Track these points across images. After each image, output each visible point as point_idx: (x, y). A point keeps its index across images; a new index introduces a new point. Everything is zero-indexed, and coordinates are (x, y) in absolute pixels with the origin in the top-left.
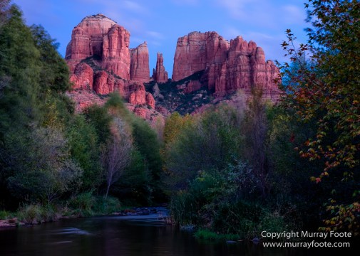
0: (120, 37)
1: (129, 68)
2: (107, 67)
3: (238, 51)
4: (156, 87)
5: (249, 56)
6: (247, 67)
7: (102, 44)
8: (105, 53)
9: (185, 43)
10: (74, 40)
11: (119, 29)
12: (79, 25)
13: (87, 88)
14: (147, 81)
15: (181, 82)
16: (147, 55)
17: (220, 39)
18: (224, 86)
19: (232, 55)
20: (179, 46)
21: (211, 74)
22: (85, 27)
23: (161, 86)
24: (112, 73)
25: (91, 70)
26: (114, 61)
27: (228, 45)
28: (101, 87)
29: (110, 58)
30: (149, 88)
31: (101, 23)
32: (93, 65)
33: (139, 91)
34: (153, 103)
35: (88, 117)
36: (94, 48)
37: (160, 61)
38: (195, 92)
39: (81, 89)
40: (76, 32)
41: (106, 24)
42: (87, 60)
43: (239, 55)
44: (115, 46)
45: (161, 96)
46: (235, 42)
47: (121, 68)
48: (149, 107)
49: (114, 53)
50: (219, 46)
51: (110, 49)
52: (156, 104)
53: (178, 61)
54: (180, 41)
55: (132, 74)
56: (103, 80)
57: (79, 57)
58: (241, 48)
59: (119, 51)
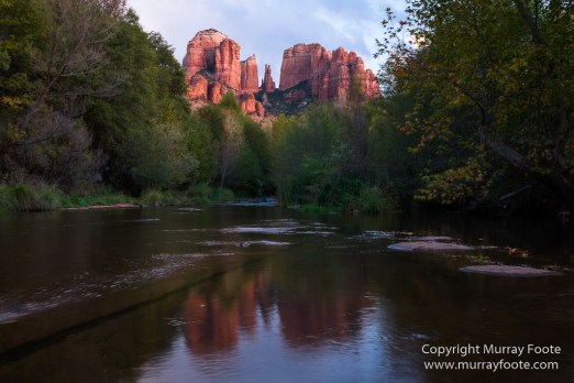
0: (231, 50)
1: (239, 79)
2: (219, 79)
3: (339, 61)
4: (265, 96)
5: (349, 66)
6: (347, 76)
7: (215, 56)
8: (218, 65)
9: (291, 55)
10: (189, 54)
11: (230, 42)
12: (194, 39)
13: (202, 98)
14: (256, 91)
15: (287, 91)
16: (256, 67)
17: (323, 50)
18: (326, 94)
19: (333, 65)
20: (285, 57)
21: (314, 83)
22: (198, 41)
23: (269, 95)
24: (225, 84)
25: (206, 81)
26: (226, 73)
27: (330, 56)
28: (215, 96)
29: (223, 70)
30: (258, 97)
31: (213, 37)
32: (207, 77)
33: (250, 100)
34: (262, 110)
35: (203, 116)
36: (207, 61)
37: (268, 72)
38: (300, 100)
39: (197, 98)
40: (190, 45)
41: (218, 39)
42: (201, 72)
43: (341, 65)
44: (227, 58)
45: (269, 105)
46: (337, 53)
47: (232, 78)
48: (259, 115)
49: (226, 65)
50: (322, 56)
51: (222, 62)
52: (265, 112)
53: (285, 72)
54: (286, 52)
55: (243, 85)
56: (217, 90)
57: (194, 69)
58: (342, 59)
59: (230, 63)
